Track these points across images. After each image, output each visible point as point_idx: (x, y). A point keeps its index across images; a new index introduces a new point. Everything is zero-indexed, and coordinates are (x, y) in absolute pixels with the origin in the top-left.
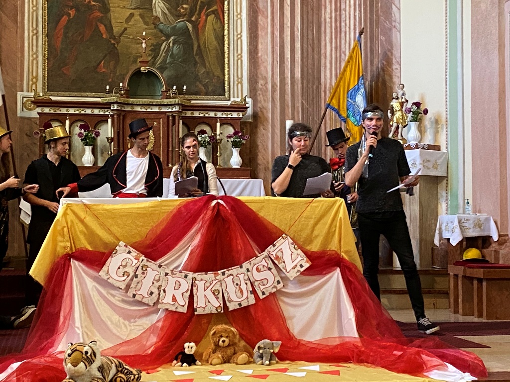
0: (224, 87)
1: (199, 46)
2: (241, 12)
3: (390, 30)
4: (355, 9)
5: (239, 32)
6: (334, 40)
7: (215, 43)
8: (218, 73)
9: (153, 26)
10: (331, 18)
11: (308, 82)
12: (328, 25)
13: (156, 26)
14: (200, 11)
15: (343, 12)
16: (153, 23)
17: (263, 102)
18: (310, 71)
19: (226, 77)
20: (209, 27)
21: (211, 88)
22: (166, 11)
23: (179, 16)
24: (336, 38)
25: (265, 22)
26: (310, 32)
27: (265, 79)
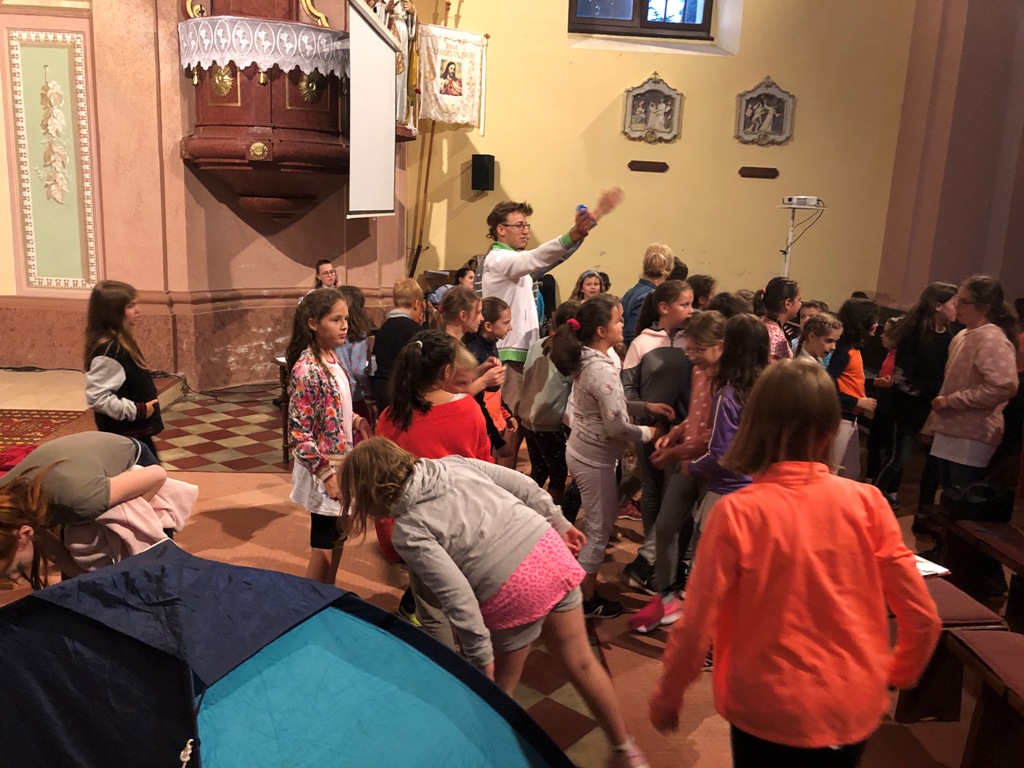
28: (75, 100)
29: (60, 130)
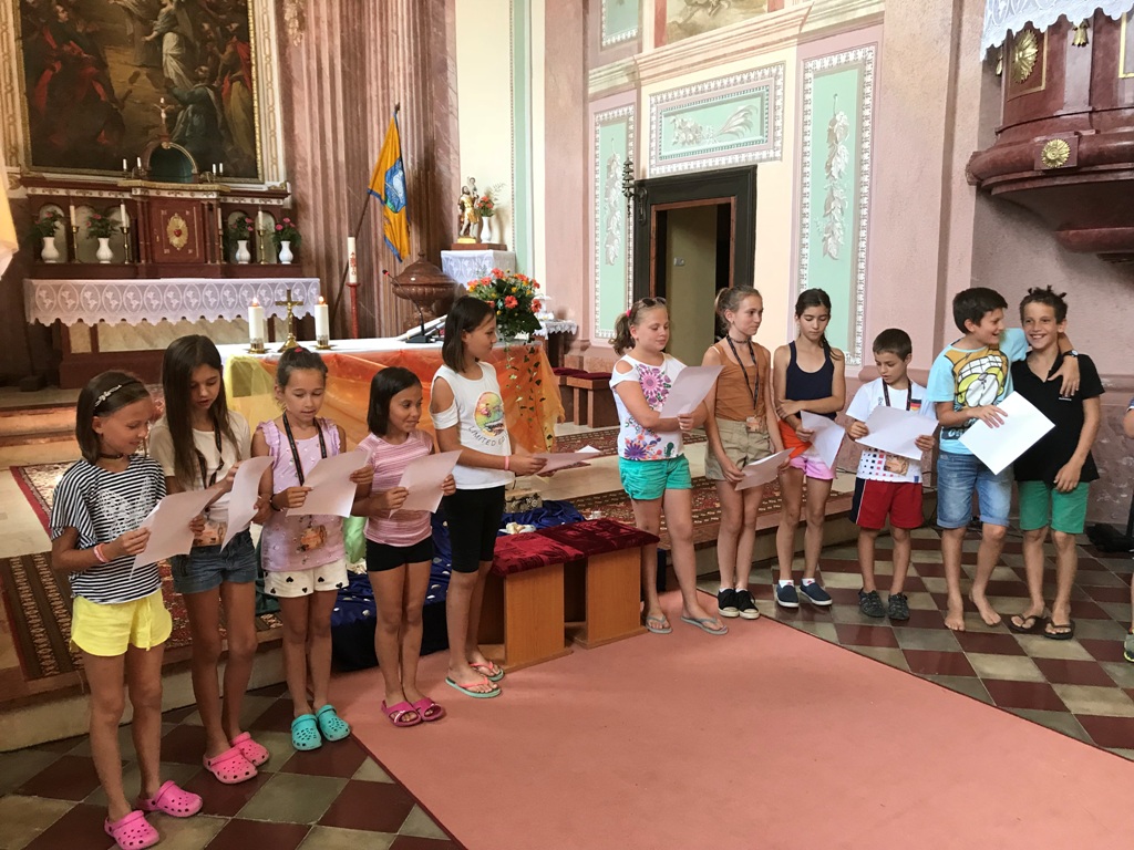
0: (256, 168)
1: (224, 118)
2: (272, 79)
3: (447, 116)
4: (405, 88)
5: (271, 103)
6: (381, 122)
7: (243, 116)
8: (248, 151)
9: (165, 90)
10: (377, 96)
11: (353, 169)
12: (375, 104)
13: (169, 91)
14: (224, 75)
15: (391, 91)
16: (165, 87)
17: (302, 188)
18: (356, 154)
19: (259, 157)
20: (234, 95)
21: (241, 169)
22: (181, 72)
23: (196, 79)
24: (384, 120)
25: (301, 95)
26: (354, 112)
27: (305, 161)
28: (861, 129)
29: (843, 170)
